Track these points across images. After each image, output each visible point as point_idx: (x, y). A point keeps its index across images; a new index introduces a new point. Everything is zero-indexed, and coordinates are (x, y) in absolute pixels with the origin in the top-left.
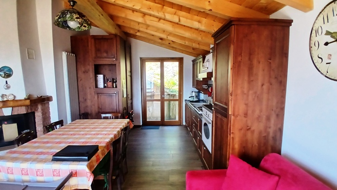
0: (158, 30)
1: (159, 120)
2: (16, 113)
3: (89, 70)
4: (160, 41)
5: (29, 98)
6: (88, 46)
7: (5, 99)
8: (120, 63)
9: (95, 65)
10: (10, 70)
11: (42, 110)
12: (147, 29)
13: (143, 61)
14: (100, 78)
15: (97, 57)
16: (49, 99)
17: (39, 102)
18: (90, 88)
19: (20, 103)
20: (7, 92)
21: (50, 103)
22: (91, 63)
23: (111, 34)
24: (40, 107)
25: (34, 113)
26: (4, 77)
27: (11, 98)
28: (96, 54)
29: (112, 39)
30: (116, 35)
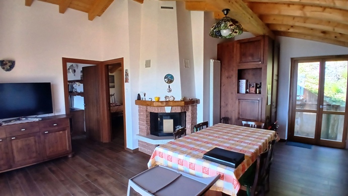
0: (320, 21)
1: (312, 137)
2: (174, 112)
3: (232, 75)
4: (322, 35)
5: (184, 100)
6: (233, 51)
7: (168, 100)
8: (266, 66)
9: (239, 70)
10: (172, 77)
11: (192, 110)
12: (305, 22)
13: (295, 62)
14: (243, 83)
15: (241, 62)
16: (197, 101)
17: (190, 104)
18: (232, 93)
19: (177, 104)
20: (169, 95)
21: (198, 105)
22: (234, 69)
23: (258, 36)
24: (190, 108)
25: (185, 112)
26: (167, 83)
27: (171, 99)
28: (241, 58)
29: (259, 41)
30: (264, 36)
